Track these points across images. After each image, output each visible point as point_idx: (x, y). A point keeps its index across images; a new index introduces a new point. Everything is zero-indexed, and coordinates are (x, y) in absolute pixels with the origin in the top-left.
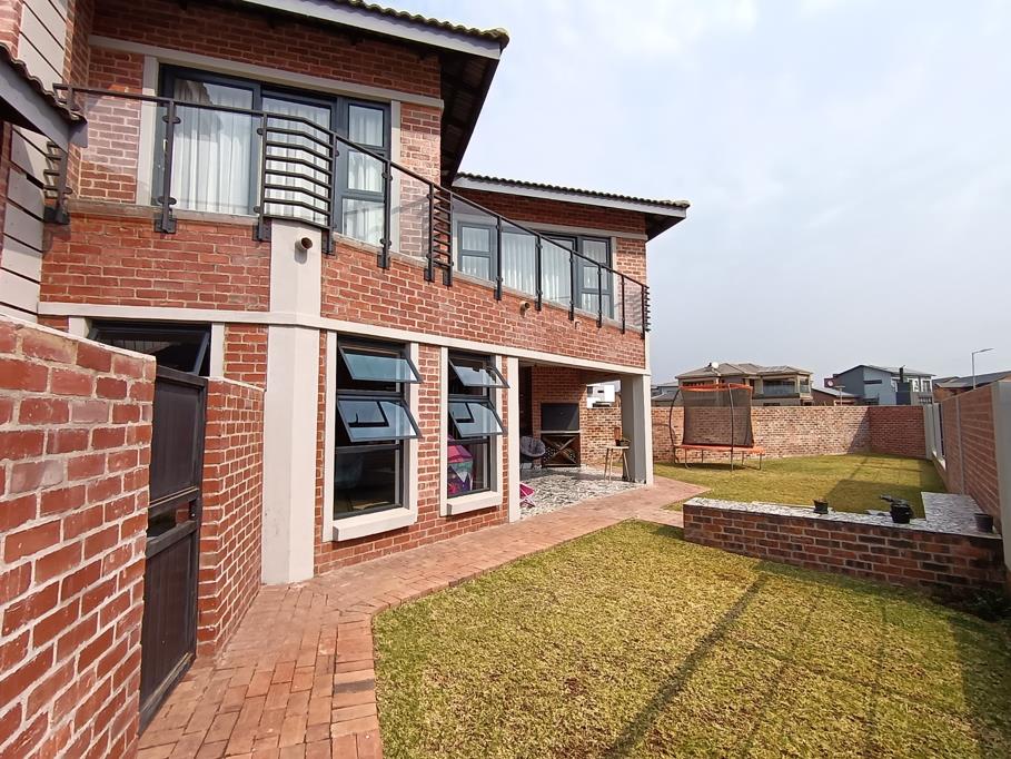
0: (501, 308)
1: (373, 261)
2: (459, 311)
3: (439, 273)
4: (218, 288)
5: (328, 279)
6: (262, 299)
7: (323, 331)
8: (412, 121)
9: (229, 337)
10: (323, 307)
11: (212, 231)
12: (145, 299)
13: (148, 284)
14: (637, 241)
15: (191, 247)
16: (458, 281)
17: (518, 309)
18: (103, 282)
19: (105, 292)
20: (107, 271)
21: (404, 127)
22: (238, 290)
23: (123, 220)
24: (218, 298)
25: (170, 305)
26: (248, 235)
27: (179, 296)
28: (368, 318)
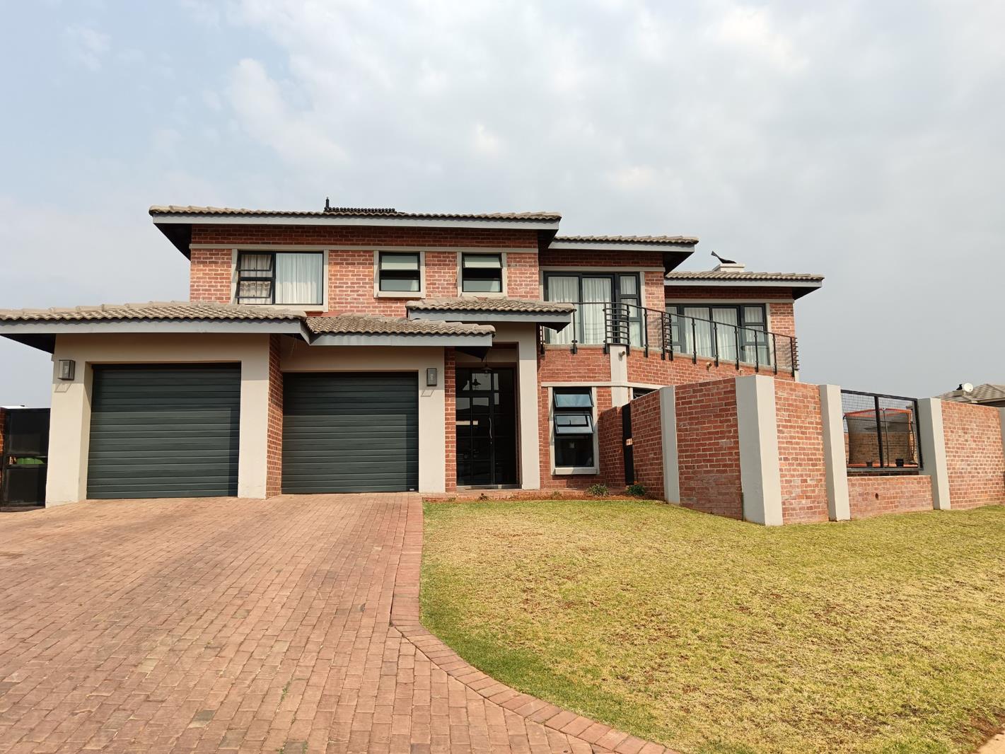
0: (696, 368)
1: (642, 355)
2: (677, 372)
3: (667, 355)
4: (593, 373)
5: (630, 366)
6: (608, 376)
7: (629, 387)
8: (650, 280)
9: (598, 392)
10: (629, 378)
11: (589, 352)
12: (570, 379)
13: (570, 373)
14: (787, 304)
15: (583, 358)
16: (676, 357)
17: (705, 367)
18: (557, 373)
19: (558, 377)
20: (557, 370)
21: (647, 284)
22: (600, 373)
23: (560, 350)
24: (593, 377)
25: (578, 381)
26: (601, 352)
27: (580, 377)
28: (642, 380)
